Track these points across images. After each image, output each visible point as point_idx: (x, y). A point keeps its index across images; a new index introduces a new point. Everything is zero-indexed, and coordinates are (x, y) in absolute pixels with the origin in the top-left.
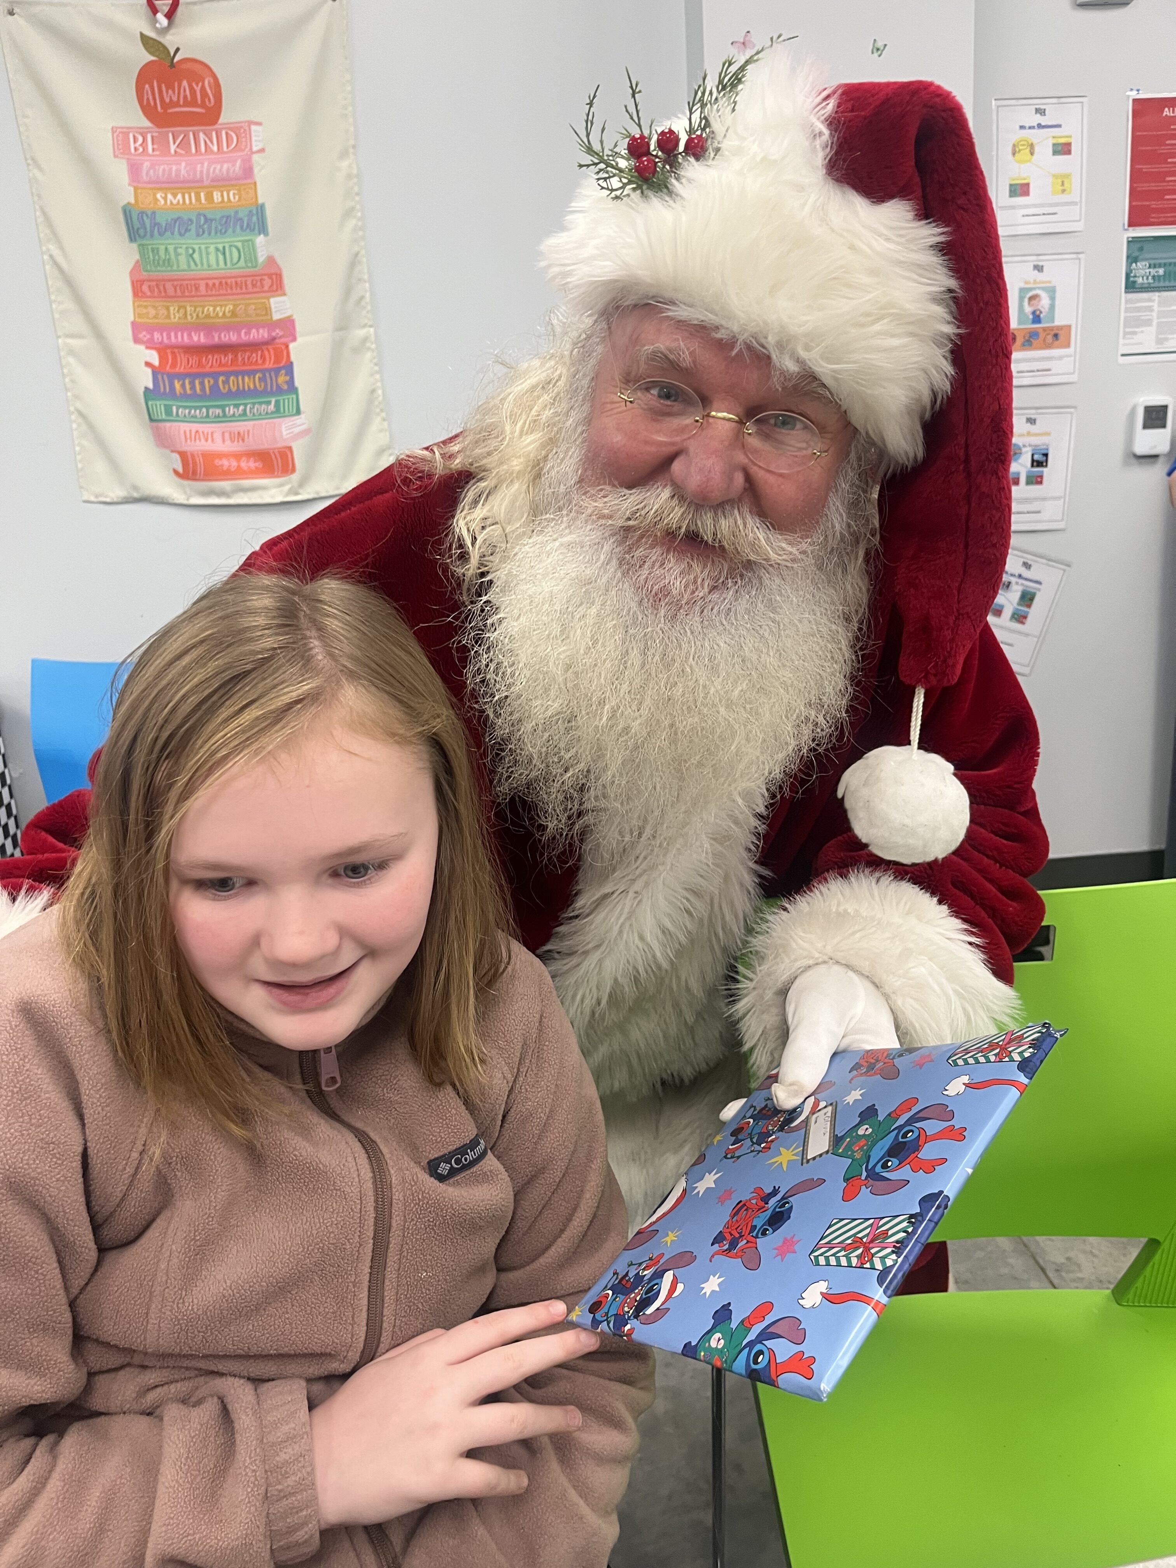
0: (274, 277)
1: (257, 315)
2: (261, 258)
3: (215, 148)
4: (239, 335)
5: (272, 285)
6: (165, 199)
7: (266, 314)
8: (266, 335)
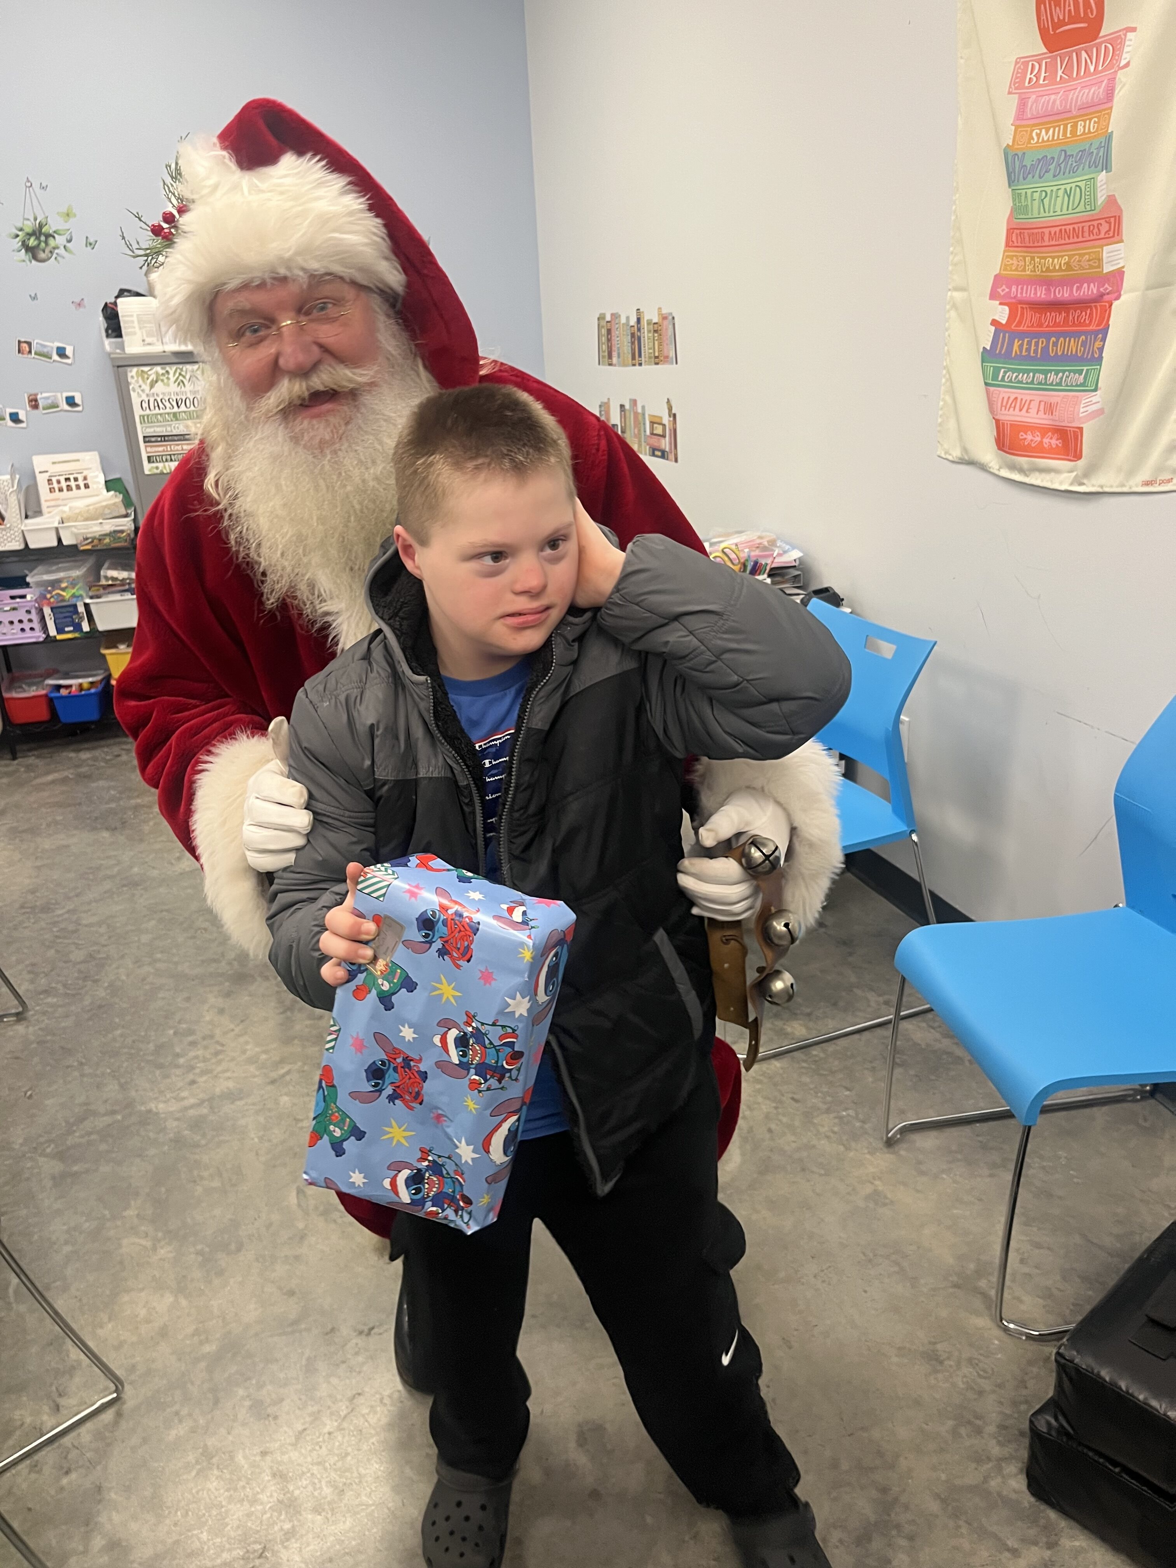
0: (1112, 220)
1: (1091, 267)
2: (1101, 199)
3: (1092, 68)
4: (1072, 290)
5: (1110, 230)
6: (1038, 135)
7: (1099, 267)
8: (1095, 292)
